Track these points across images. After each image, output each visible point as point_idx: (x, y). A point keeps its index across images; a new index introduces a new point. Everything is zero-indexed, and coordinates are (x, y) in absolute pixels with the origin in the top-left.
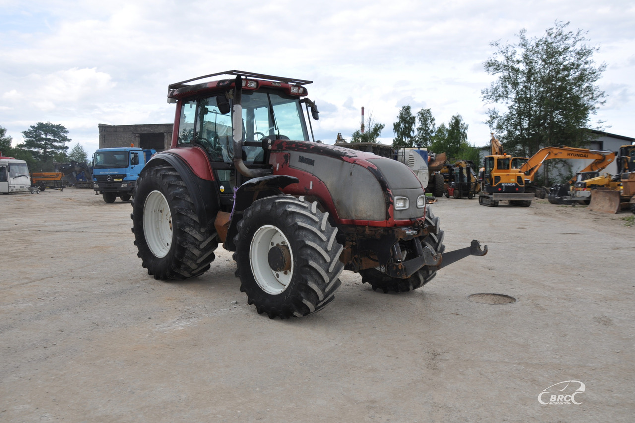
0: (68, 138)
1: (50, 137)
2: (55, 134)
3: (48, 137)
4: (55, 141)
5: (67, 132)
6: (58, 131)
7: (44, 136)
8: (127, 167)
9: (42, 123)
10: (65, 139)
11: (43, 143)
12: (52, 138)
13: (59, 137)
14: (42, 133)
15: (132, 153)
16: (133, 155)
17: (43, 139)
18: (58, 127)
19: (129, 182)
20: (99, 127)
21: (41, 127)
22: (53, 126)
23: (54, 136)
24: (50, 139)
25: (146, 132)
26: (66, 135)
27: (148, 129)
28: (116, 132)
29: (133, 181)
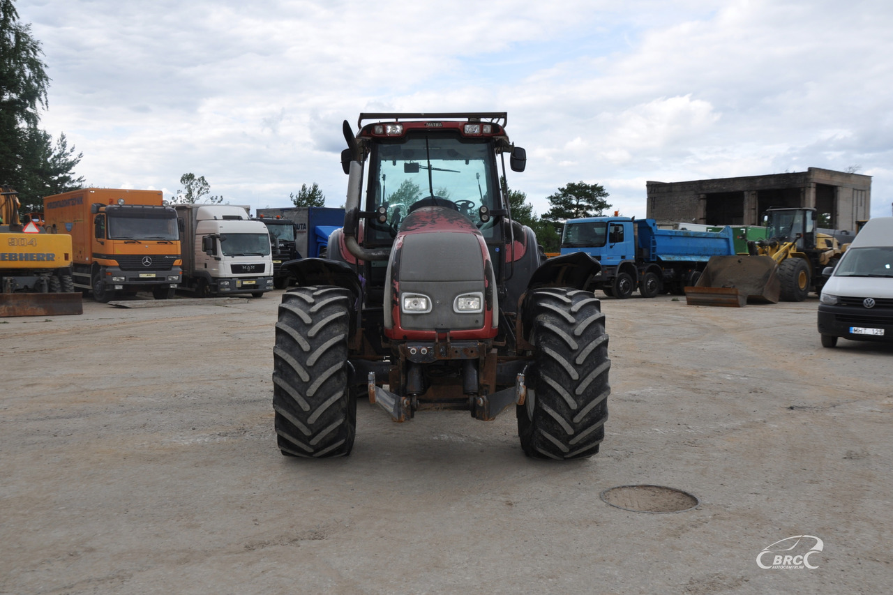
0: (608, 203)
1: (583, 203)
2: (590, 198)
3: (580, 203)
4: (589, 208)
5: (605, 195)
6: (593, 194)
7: (574, 202)
8: (602, 245)
9: (574, 184)
10: (602, 205)
11: (573, 211)
12: (585, 204)
13: (595, 201)
14: (574, 197)
15: (612, 225)
16: (614, 227)
17: (573, 206)
18: (594, 188)
19: (606, 268)
20: (647, 186)
21: (573, 189)
22: (587, 187)
23: (588, 201)
24: (582, 206)
25: (714, 191)
26: (604, 199)
27: (719, 186)
28: (671, 192)
29: (612, 267)
